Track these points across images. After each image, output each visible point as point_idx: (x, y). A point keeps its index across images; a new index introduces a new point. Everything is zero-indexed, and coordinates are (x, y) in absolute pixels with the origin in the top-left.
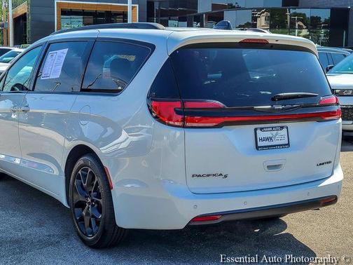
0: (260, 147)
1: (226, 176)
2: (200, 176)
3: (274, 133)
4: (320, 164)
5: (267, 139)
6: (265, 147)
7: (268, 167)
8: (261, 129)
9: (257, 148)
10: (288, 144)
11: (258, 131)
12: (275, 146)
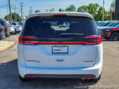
0: (54, 53)
1: (39, 62)
2: (29, 61)
3: (61, 48)
4: (86, 62)
5: (58, 50)
6: (56, 53)
7: (57, 60)
8: (55, 46)
9: (53, 53)
10: (68, 53)
11: (54, 47)
12: (61, 53)
